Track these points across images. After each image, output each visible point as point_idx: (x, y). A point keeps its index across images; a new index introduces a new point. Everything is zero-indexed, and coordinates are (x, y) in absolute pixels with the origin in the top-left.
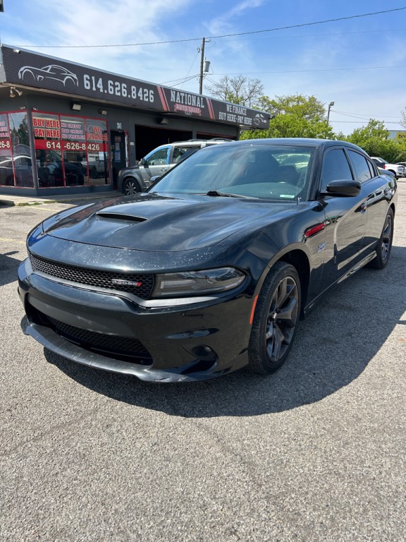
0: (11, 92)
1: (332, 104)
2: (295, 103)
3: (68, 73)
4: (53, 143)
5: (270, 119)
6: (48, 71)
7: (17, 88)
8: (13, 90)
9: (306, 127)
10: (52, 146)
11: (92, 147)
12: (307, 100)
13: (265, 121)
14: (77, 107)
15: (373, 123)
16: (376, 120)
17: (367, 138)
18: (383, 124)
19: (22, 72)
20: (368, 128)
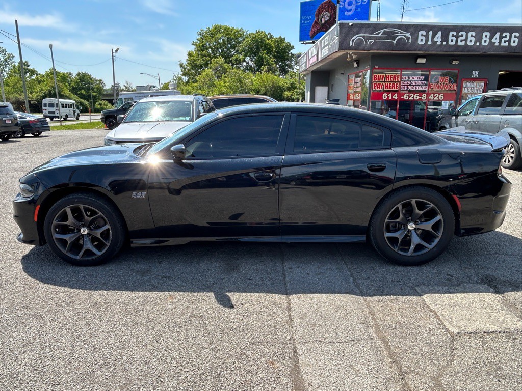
0: (348, 56)
3: (401, 33)
4: (390, 95)
6: (379, 35)
7: (353, 53)
8: (350, 55)
10: (388, 97)
11: (434, 97)
14: (421, 61)
19: (353, 40)
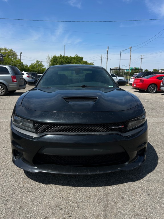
1: (21, 53)
2: (4, 51)
5: (3, 57)
9: (12, 62)
12: (9, 50)
13: (1, 58)
15: (38, 62)
16: (39, 61)
17: (37, 67)
18: (42, 62)
20: (36, 63)
